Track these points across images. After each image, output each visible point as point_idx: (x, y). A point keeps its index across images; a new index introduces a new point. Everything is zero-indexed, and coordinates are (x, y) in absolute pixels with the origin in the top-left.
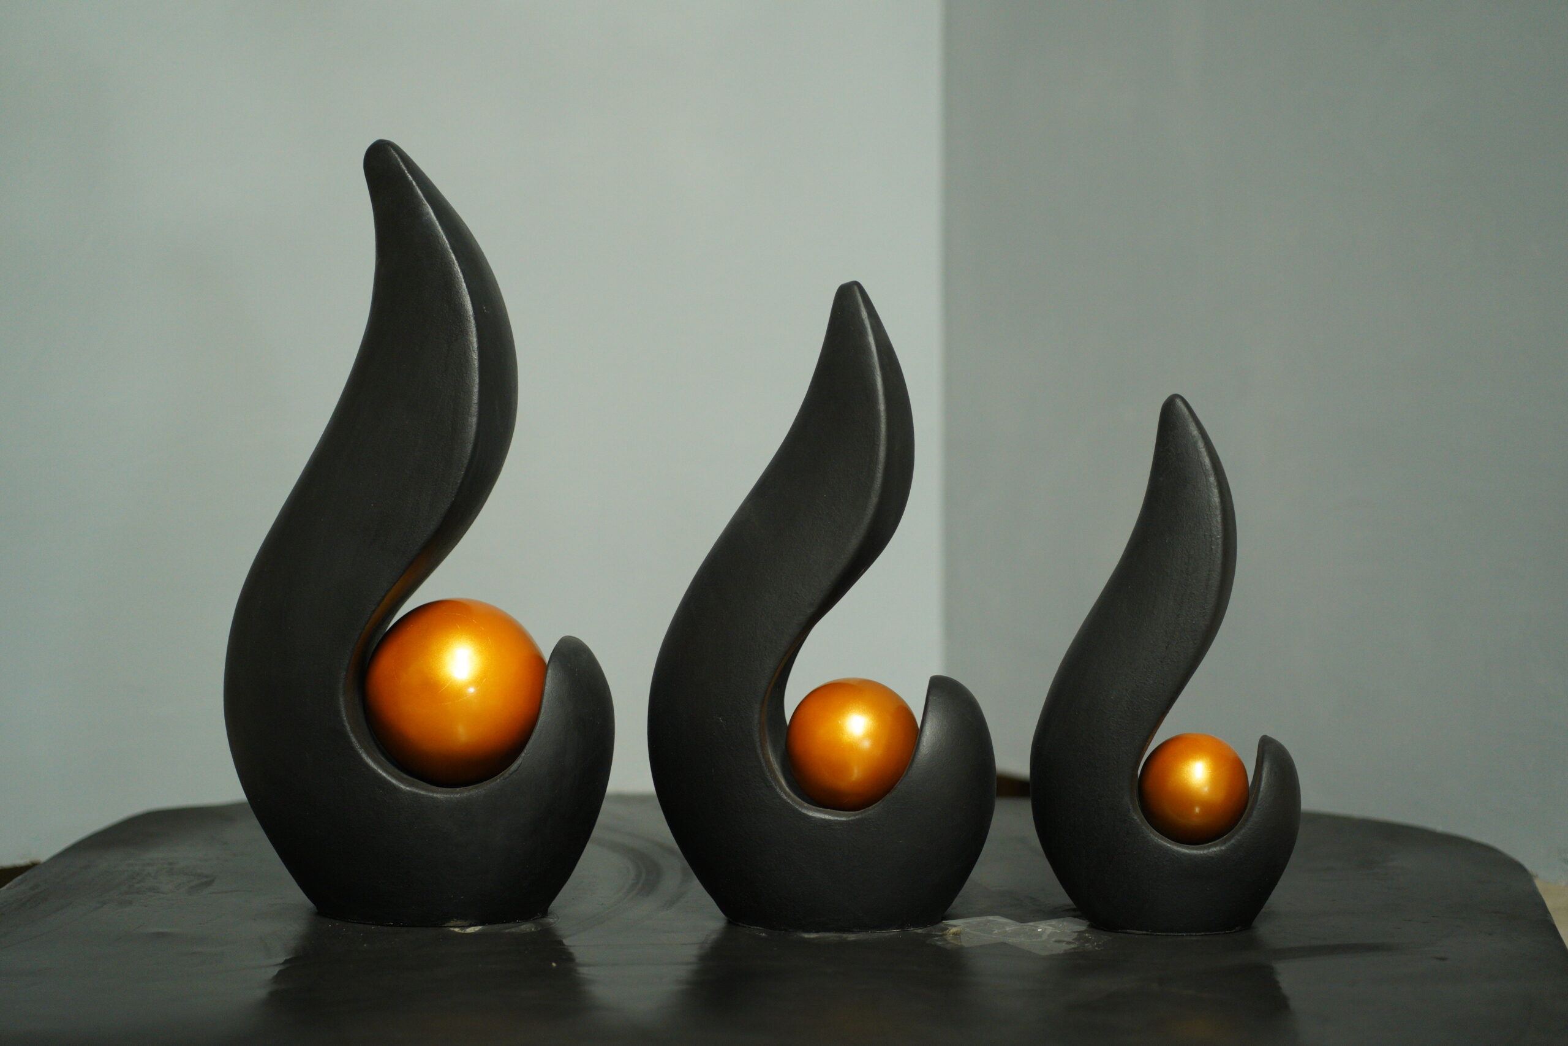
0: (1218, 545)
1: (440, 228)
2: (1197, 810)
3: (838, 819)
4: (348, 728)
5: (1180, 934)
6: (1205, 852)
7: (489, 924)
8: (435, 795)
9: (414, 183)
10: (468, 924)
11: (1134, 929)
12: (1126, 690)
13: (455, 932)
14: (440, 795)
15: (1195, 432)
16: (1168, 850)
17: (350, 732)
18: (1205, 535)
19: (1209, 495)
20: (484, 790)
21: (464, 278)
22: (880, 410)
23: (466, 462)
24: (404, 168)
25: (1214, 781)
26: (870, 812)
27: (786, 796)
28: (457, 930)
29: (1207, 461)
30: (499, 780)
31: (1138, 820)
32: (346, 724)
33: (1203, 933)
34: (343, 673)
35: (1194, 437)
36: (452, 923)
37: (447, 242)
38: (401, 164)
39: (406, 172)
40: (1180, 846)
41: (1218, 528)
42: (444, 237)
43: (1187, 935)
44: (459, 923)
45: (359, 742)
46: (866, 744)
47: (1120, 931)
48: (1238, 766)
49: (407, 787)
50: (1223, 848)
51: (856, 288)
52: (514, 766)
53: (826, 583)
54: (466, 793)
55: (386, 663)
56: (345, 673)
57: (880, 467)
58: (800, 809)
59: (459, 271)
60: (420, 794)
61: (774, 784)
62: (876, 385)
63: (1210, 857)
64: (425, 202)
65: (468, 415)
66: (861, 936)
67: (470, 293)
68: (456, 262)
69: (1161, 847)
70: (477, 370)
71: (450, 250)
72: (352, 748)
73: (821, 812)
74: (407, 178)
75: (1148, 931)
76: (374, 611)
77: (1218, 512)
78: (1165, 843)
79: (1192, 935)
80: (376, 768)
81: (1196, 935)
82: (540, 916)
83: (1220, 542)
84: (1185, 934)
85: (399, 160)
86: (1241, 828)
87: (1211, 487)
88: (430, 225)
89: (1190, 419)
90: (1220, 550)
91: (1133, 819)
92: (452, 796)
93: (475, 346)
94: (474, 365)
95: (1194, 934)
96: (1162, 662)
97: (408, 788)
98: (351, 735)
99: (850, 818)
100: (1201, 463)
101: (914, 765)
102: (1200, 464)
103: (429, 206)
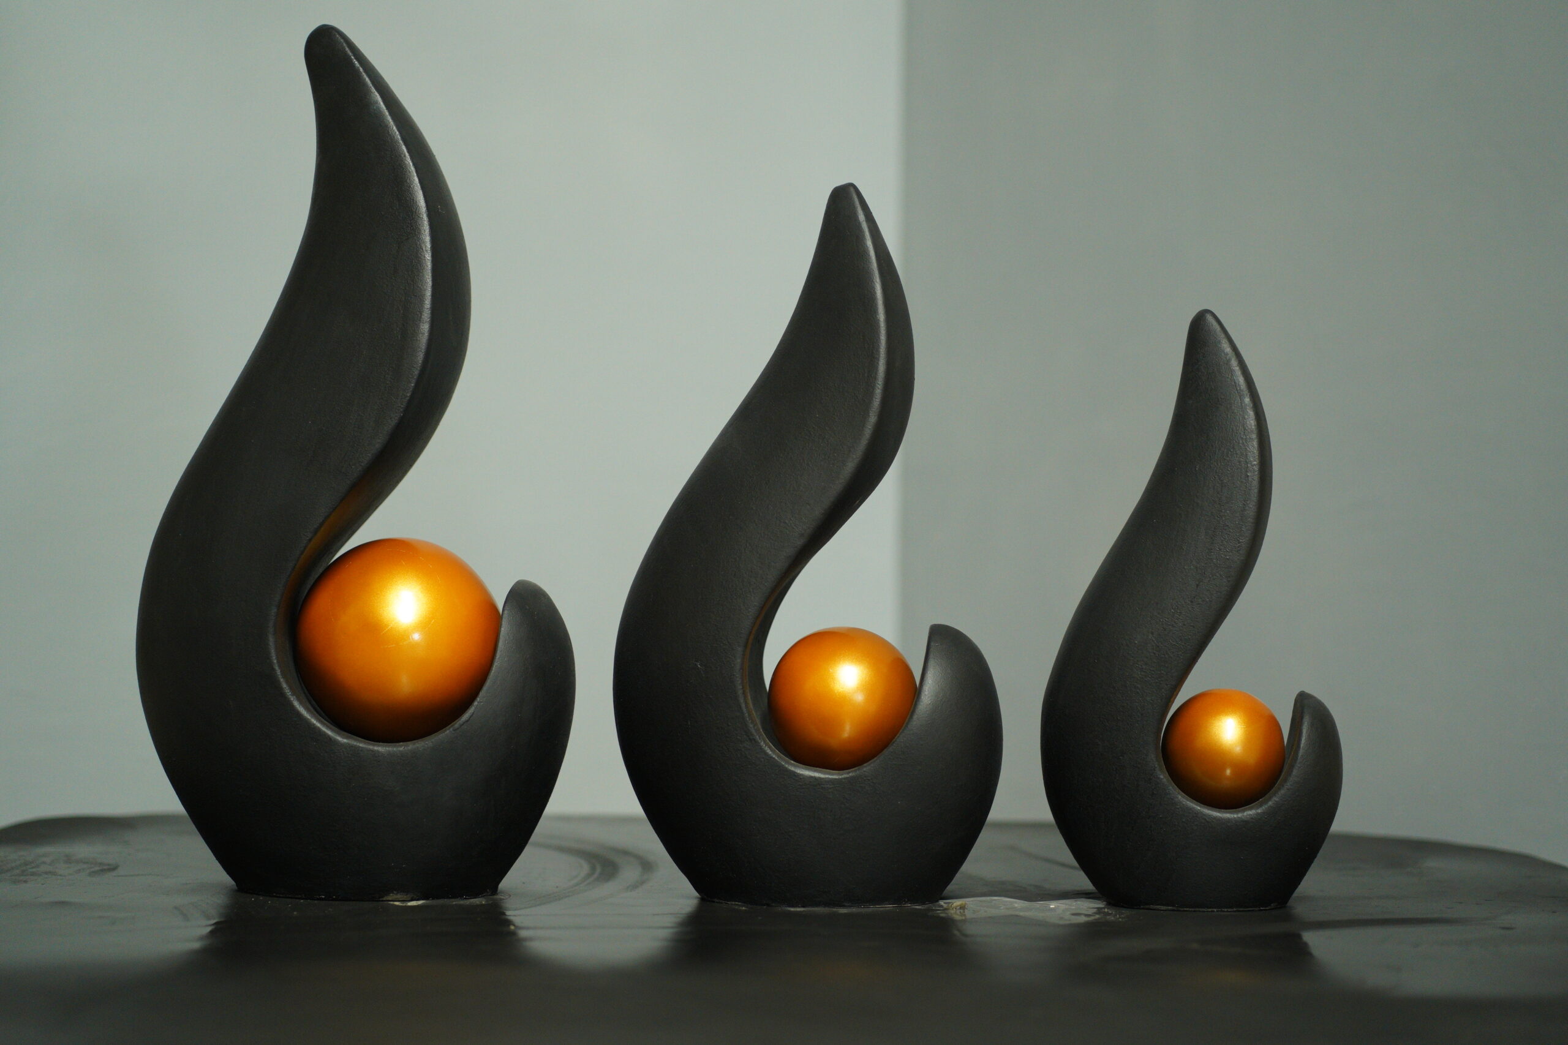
0: (1254, 471)
1: (389, 118)
2: (1228, 772)
3: (830, 777)
4: (278, 672)
5: (1210, 910)
6: (1240, 815)
7: (433, 899)
8: (376, 748)
9: (361, 69)
10: (409, 899)
11: (1158, 905)
12: (1152, 633)
13: (395, 905)
14: (381, 749)
15: (1228, 349)
16: (1197, 814)
17: (280, 677)
18: (1240, 462)
19: (1245, 418)
20: (432, 742)
21: (417, 172)
22: (879, 320)
23: (416, 372)
24: (351, 54)
25: (1248, 739)
26: (865, 769)
27: (772, 751)
28: (397, 903)
29: (1241, 380)
30: (448, 731)
31: (1165, 780)
32: (277, 667)
33: (1235, 909)
34: (274, 610)
35: (1227, 354)
36: (391, 896)
37: (397, 133)
38: (347, 49)
39: (353, 57)
40: (1210, 810)
41: (1254, 453)
42: (394, 128)
43: (1217, 911)
44: (399, 896)
45: (291, 688)
46: (859, 698)
47: (1142, 907)
48: (1273, 724)
49: (343, 738)
50: (1259, 811)
51: (852, 189)
52: (466, 716)
53: (817, 511)
54: (411, 746)
55: (322, 603)
56: (276, 610)
57: (880, 383)
58: (787, 766)
59: (411, 164)
60: (359, 747)
61: (757, 737)
62: (876, 293)
63: (1246, 821)
64: (373, 90)
65: (420, 321)
66: (854, 910)
67: (423, 188)
68: (407, 154)
69: (1190, 809)
70: (430, 271)
71: (401, 142)
72: (283, 694)
73: (809, 770)
74: (353, 65)
75: (1173, 906)
76: (310, 540)
77: (1254, 436)
78: (1196, 806)
79: (1224, 911)
80: (309, 717)
81: (1227, 911)
82: (489, 894)
83: (1256, 468)
84: (1215, 910)
85: (345, 45)
86: (1279, 789)
87: (1246, 409)
88: (378, 115)
89: (1223, 336)
90: (1256, 478)
91: (1159, 778)
92: (395, 749)
93: (429, 245)
94: (427, 266)
95: (1226, 910)
96: (1192, 602)
97: (345, 741)
98: (282, 680)
99: (843, 776)
100: (1235, 383)
101: (915, 717)
102: (1233, 383)
103: (377, 95)
